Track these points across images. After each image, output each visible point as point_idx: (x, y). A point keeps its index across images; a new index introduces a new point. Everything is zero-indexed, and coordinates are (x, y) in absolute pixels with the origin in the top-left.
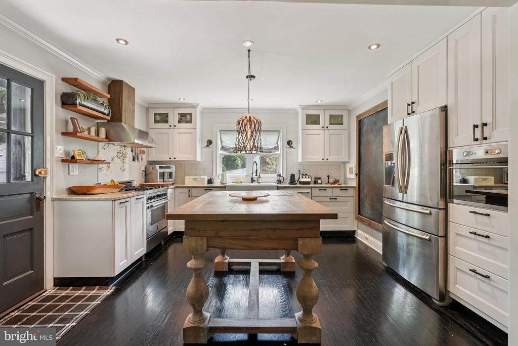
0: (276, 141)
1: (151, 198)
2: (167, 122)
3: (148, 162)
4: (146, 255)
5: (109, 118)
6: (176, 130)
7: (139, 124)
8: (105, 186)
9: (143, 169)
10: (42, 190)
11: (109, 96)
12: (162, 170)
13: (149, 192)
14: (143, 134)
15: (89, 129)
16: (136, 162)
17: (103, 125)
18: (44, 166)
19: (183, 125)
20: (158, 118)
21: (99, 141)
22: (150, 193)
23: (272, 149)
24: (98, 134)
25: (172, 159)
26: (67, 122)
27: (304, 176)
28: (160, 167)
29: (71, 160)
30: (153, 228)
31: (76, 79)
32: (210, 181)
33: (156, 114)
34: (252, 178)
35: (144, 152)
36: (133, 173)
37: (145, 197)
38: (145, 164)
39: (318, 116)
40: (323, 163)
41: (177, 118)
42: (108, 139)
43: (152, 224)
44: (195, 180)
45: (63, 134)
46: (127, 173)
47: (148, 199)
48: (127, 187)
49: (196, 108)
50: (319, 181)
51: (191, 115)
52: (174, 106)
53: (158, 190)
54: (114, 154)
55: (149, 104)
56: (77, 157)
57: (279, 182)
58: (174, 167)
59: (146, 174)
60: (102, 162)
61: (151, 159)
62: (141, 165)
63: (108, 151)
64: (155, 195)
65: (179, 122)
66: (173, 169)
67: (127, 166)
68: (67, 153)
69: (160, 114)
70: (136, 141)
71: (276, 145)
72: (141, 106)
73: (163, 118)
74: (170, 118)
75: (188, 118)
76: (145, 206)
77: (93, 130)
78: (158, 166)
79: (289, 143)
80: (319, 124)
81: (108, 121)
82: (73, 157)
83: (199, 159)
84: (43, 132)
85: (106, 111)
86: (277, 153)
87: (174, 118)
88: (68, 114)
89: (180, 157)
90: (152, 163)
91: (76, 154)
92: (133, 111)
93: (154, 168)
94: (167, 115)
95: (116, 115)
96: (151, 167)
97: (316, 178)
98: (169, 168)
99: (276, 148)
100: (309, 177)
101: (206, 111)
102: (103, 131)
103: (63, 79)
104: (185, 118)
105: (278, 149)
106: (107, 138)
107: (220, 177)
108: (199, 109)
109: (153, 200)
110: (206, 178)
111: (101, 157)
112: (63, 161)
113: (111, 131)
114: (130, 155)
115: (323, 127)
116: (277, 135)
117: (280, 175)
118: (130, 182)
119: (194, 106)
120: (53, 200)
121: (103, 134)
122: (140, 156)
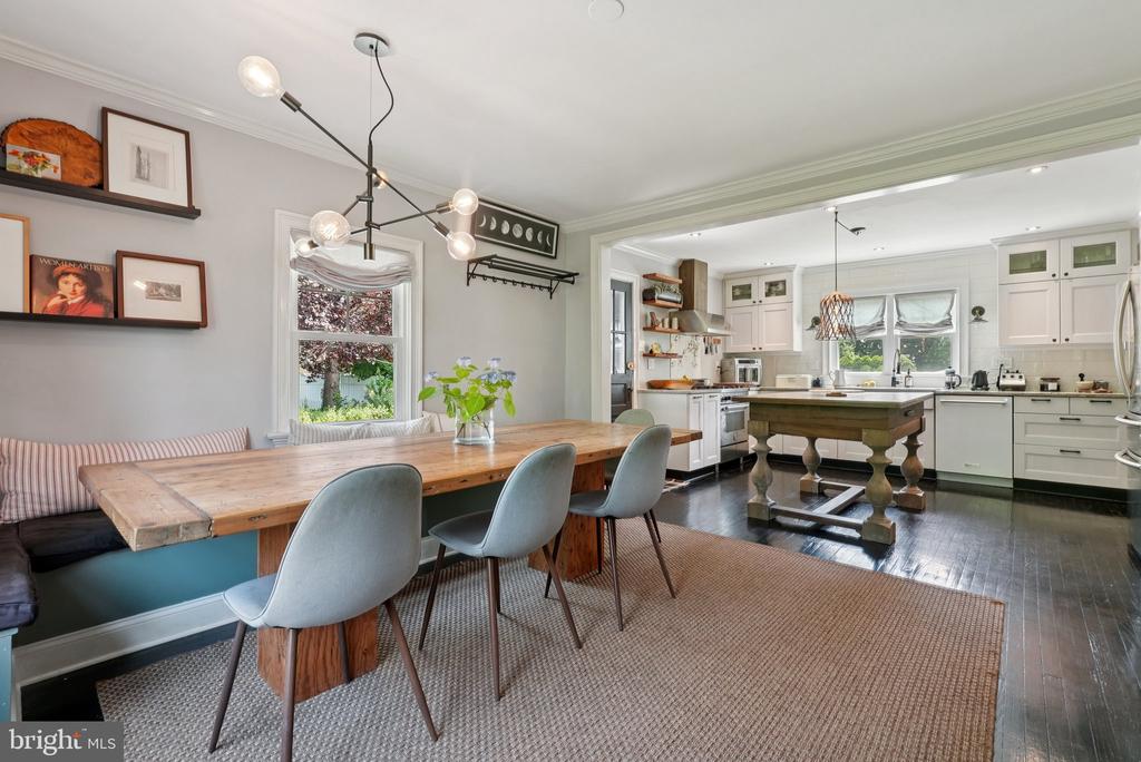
0: (945, 311)
1: (726, 399)
2: (749, 296)
3: (724, 354)
4: (720, 465)
5: (681, 306)
6: (762, 308)
7: (713, 307)
8: (678, 382)
9: (718, 364)
10: (631, 383)
11: (681, 281)
12: (743, 366)
13: (724, 390)
14: (718, 319)
15: (663, 321)
16: (709, 355)
17: (675, 314)
18: (632, 361)
19: (773, 298)
20: (738, 292)
21: (671, 333)
22: (725, 392)
23: (937, 325)
24: (670, 326)
25: (757, 350)
26: (646, 317)
27: (1008, 376)
28: (740, 362)
29: (650, 354)
30: (728, 437)
31: (654, 274)
32: (817, 384)
33: (734, 288)
34: (894, 379)
35: (719, 341)
36: (705, 369)
37: (719, 396)
38: (721, 357)
39: (1043, 254)
40: (1054, 348)
41: (763, 289)
42: (681, 330)
43: (727, 431)
44: (790, 380)
45: (645, 329)
46: (699, 368)
47: (722, 400)
48: (699, 385)
49: (791, 271)
50: (1052, 386)
51: (784, 282)
52: (758, 272)
53: (735, 390)
54: (685, 346)
55: (726, 274)
56: (655, 352)
57: (949, 385)
58: (760, 361)
59: (722, 371)
60: (674, 355)
61: (728, 351)
62: (715, 359)
63: (680, 343)
64: (731, 395)
65: (767, 295)
66: (758, 365)
67: (698, 360)
68: (646, 348)
69: (740, 287)
70: (710, 330)
71: (947, 317)
72: (716, 280)
73: (744, 292)
74: (754, 291)
75: (781, 287)
76: (720, 407)
77: (667, 321)
78: (737, 360)
79: (978, 312)
80: (1044, 269)
81: (680, 310)
82: (651, 352)
83: (797, 347)
84: (632, 330)
85: (679, 300)
86: (948, 331)
87: (759, 290)
88: (649, 309)
89: (768, 347)
90: (729, 356)
91: (655, 346)
92: (706, 291)
93: (732, 363)
94: (749, 287)
95: (688, 303)
96: (728, 362)
97: (1044, 379)
98: (754, 362)
99: (947, 323)
100: (1021, 377)
101: (808, 273)
102: (675, 321)
103: (644, 276)
104: (775, 288)
105: (951, 324)
106: (679, 328)
107: (834, 377)
108: (796, 273)
109: (728, 402)
110: (810, 378)
111: (673, 351)
112: (644, 355)
113: (684, 321)
114: (702, 347)
115: (1054, 275)
116: (949, 300)
117: (953, 373)
118: (702, 381)
119: (789, 269)
120: (638, 392)
121: (675, 326)
122: (714, 348)
